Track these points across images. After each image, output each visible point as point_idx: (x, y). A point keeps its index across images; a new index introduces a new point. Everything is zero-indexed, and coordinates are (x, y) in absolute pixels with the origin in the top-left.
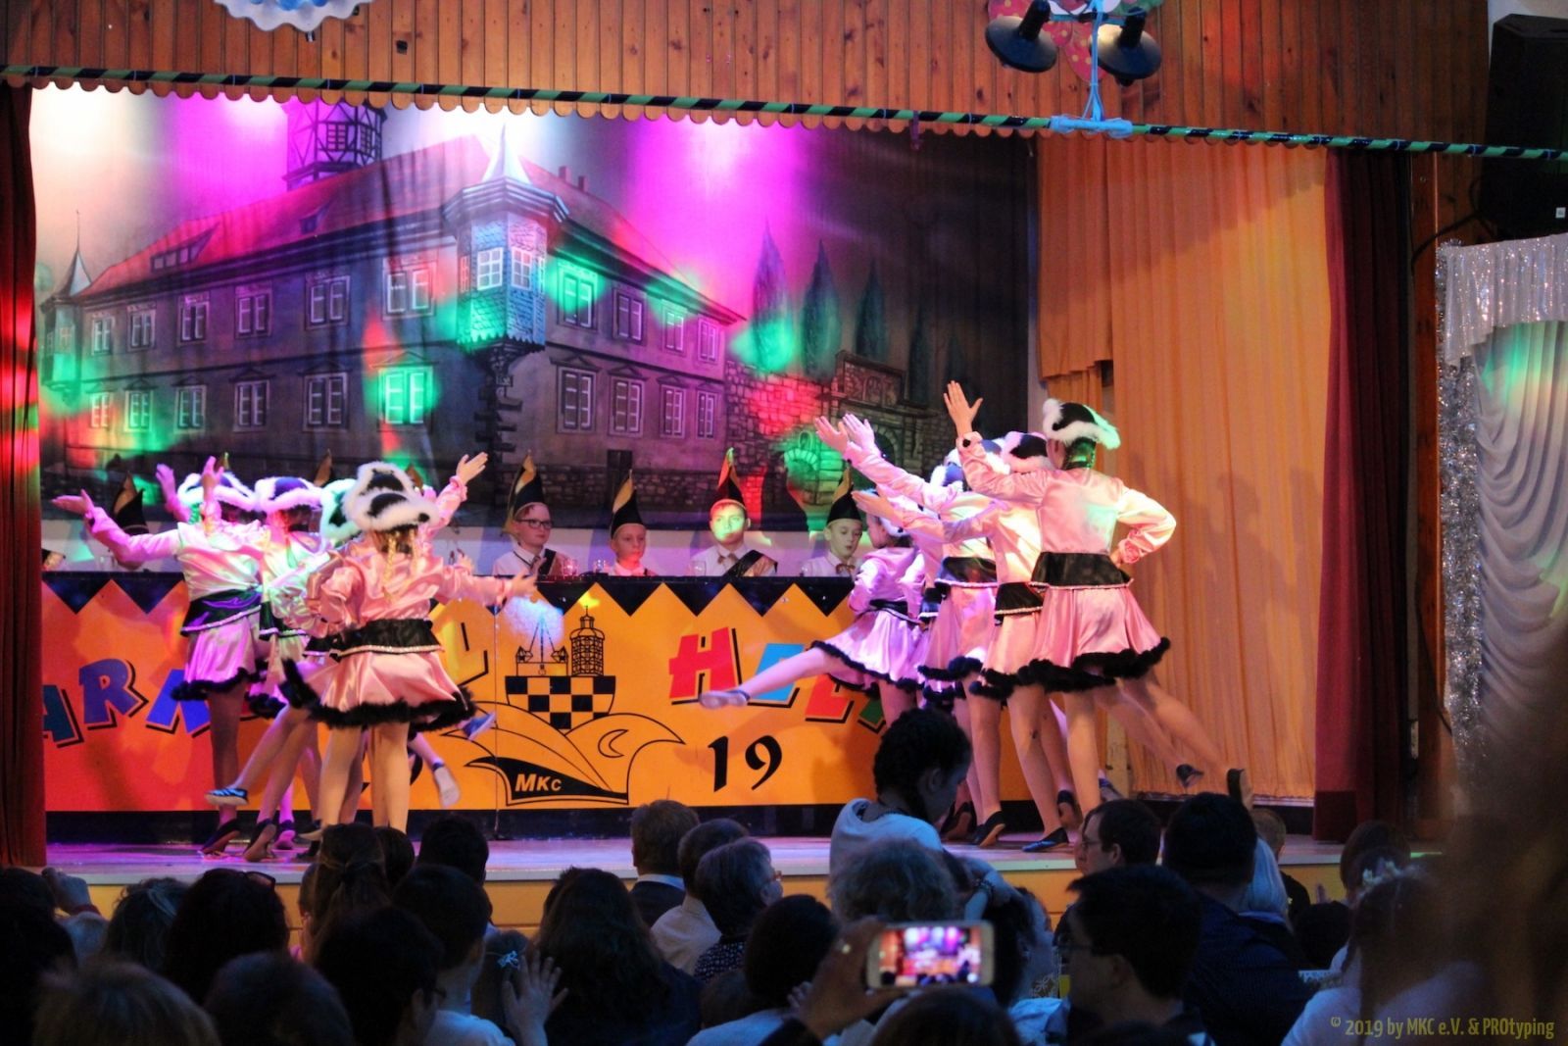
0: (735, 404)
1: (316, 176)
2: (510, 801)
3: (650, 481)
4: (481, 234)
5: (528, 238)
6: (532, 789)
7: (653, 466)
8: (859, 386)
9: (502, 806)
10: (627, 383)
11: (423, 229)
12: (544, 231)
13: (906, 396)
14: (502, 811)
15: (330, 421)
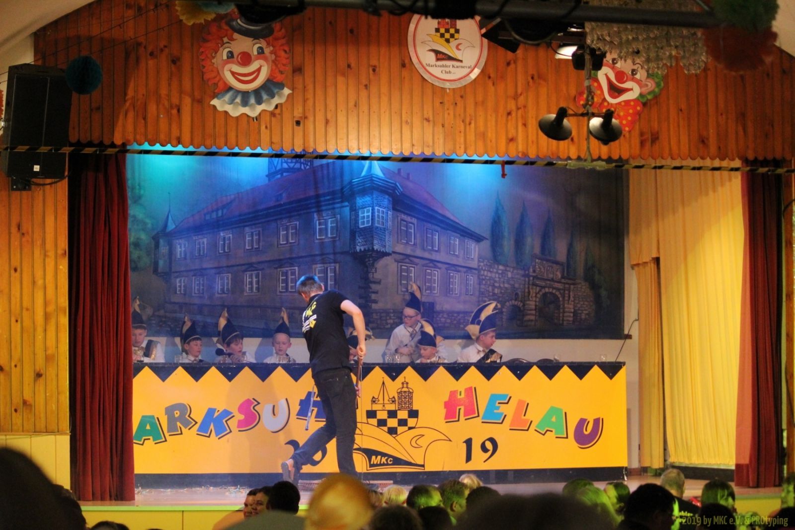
0: (483, 279)
1: (282, 174)
2: (368, 469)
3: (443, 317)
4: (361, 201)
5: (383, 202)
6: (379, 463)
7: (444, 309)
8: (543, 270)
9: (365, 471)
10: (431, 270)
11: (333, 199)
12: (391, 199)
13: (565, 275)
14: (365, 473)
15: (290, 290)
